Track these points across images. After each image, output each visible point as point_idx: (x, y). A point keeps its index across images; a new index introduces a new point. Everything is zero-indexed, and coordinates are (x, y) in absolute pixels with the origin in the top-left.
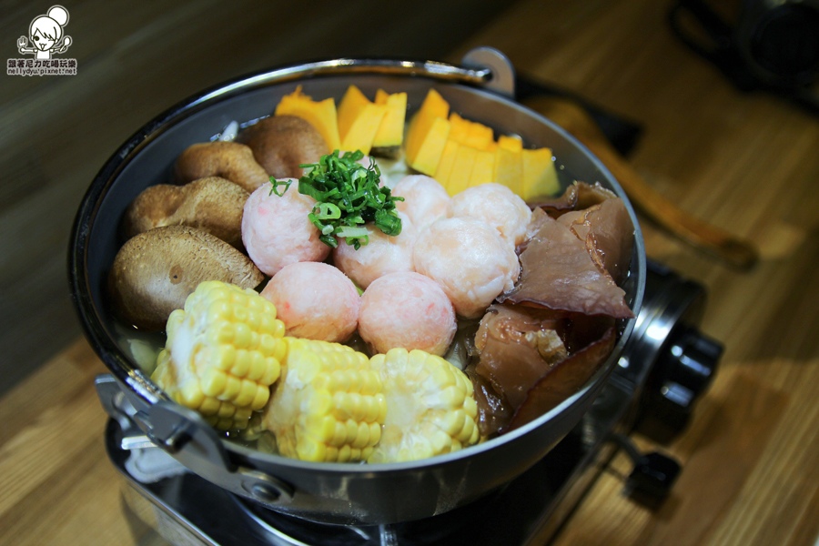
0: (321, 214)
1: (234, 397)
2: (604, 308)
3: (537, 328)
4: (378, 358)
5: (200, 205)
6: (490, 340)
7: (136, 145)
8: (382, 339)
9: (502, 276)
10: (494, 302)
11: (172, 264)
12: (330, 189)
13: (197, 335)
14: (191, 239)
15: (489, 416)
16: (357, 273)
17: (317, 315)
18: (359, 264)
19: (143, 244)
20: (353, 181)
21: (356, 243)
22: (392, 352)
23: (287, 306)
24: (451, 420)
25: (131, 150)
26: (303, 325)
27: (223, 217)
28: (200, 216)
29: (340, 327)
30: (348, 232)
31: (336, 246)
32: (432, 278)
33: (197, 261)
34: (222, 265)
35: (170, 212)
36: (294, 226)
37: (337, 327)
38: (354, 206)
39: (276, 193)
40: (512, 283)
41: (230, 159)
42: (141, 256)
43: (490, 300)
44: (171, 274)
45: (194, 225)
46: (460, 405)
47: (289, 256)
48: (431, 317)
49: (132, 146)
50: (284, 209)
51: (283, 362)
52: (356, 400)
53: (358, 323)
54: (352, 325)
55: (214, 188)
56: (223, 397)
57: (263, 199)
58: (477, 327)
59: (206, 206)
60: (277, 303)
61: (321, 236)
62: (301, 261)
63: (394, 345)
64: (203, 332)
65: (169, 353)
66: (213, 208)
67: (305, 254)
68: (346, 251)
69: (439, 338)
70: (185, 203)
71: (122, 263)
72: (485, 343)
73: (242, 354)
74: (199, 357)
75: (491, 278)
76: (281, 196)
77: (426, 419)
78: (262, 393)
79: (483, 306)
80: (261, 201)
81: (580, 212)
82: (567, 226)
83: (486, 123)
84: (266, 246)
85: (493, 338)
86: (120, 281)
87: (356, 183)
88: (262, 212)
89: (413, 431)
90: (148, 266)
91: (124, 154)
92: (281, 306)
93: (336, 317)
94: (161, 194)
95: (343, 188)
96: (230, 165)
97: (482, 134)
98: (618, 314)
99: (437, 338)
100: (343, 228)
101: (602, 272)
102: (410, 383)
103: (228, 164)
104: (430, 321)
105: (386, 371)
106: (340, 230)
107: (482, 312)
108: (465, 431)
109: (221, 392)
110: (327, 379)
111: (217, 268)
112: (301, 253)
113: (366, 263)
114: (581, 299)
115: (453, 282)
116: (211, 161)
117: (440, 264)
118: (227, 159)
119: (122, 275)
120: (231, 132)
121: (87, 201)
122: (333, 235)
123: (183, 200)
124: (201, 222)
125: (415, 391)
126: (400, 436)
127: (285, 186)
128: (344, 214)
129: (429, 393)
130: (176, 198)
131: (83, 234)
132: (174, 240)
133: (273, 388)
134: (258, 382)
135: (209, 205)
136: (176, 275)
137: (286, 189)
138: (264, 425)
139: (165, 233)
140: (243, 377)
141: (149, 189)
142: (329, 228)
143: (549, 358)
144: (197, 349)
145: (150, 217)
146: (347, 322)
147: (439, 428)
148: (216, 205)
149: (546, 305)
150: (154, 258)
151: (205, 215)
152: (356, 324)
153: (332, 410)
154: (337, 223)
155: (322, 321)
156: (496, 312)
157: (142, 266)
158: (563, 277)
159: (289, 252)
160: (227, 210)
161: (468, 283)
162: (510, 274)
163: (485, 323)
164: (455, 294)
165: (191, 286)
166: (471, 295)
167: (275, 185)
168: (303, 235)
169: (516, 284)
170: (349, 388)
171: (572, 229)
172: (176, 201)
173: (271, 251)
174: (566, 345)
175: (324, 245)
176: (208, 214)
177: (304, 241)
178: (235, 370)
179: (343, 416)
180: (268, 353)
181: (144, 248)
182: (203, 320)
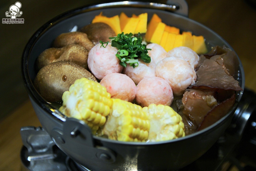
0: (120, 54)
1: (93, 119)
2: (231, 87)
3: (206, 95)
4: (145, 108)
5: (71, 54)
6: (189, 99)
7: (41, 32)
8: (146, 101)
9: (191, 78)
10: (188, 88)
11: (63, 74)
12: (124, 44)
13: (78, 97)
14: (70, 65)
15: (189, 128)
16: (134, 77)
17: (122, 91)
18: (135, 74)
19: (50, 68)
20: (132, 42)
21: (133, 65)
22: (150, 106)
23: (110, 88)
24: (176, 128)
25: (39, 34)
26: (116, 95)
27: (80, 58)
28: (70, 58)
29: (130, 96)
30: (131, 61)
31: (126, 67)
32: (164, 79)
33: (73, 73)
34: (83, 75)
35: (57, 57)
36: (110, 59)
37: (128, 97)
38: (133, 50)
39: (103, 46)
40: (194, 81)
41: (79, 38)
42: (50, 72)
43: (186, 87)
44: (63, 78)
45: (69, 61)
46: (178, 123)
47: (108, 71)
48: (165, 92)
49: (39, 32)
50: (106, 53)
51: (111, 108)
52: (140, 121)
53: (136, 96)
54: (134, 96)
55: (76, 47)
56: (89, 120)
57: (98, 49)
58: (182, 96)
59: (73, 54)
60: (106, 87)
61: (120, 63)
62: (113, 72)
63: (151, 103)
64: (81, 96)
65: (65, 106)
66: (76, 55)
67: (114, 70)
68: (129, 69)
69: (168, 101)
70: (64, 54)
71: (41, 76)
72: (187, 101)
73: (96, 103)
74: (80, 105)
75: (187, 78)
76: (105, 48)
77: (166, 128)
78: (103, 119)
79: (183, 90)
80: (97, 50)
81: (219, 56)
82: (214, 61)
83: (177, 27)
84: (99, 67)
85: (190, 98)
86: (41, 82)
87: (133, 43)
88: (97, 54)
89: (161, 133)
90: (53, 76)
91: (37, 36)
92: (108, 88)
93: (128, 92)
94: (53, 51)
95: (129, 44)
96: (79, 40)
97: (175, 31)
98: (236, 89)
99: (167, 101)
100: (129, 59)
101: (229, 76)
102: (159, 116)
103: (78, 40)
104: (164, 94)
105: (149, 112)
106: (128, 60)
107: (183, 92)
108: (181, 133)
109: (89, 117)
110: (130, 112)
111: (81, 76)
112: (113, 69)
113: (137, 74)
114: (222, 85)
115: (173, 80)
116: (71, 39)
117: (167, 73)
118: (78, 38)
119: (41, 80)
120: (75, 29)
121: (26, 52)
122: (125, 62)
123: (63, 53)
124: (71, 60)
125: (161, 119)
126: (156, 135)
127: (106, 44)
128: (130, 54)
129: (167, 119)
130: (59, 52)
131: (26, 63)
132: (63, 66)
133: (107, 117)
134: (102, 114)
135: (74, 54)
136: (64, 79)
137: (107, 45)
138: (103, 133)
139: (59, 63)
140: (97, 112)
141: (47, 50)
142: (124, 59)
143: (211, 106)
144: (79, 102)
145: (49, 59)
146: (132, 95)
147: (171, 131)
148: (77, 54)
149: (209, 86)
150: (55, 72)
151: (73, 57)
152: (135, 96)
153: (131, 123)
154: (127, 57)
155: (124, 94)
156: (189, 91)
157: (50, 76)
158: (214, 78)
159: (109, 69)
160: (82, 56)
161: (179, 80)
162: (194, 77)
163: (186, 95)
164: (173, 85)
165: (71, 83)
166: (179, 85)
167: (102, 44)
168: (114, 62)
169: (195, 82)
170: (137, 116)
171: (216, 61)
172: (59, 53)
173: (101, 68)
174: (217, 101)
175: (121, 66)
176: (74, 57)
177: (114, 65)
178: (94, 109)
179: (136, 126)
180: (106, 104)
181: (51, 69)
182: (81, 91)
